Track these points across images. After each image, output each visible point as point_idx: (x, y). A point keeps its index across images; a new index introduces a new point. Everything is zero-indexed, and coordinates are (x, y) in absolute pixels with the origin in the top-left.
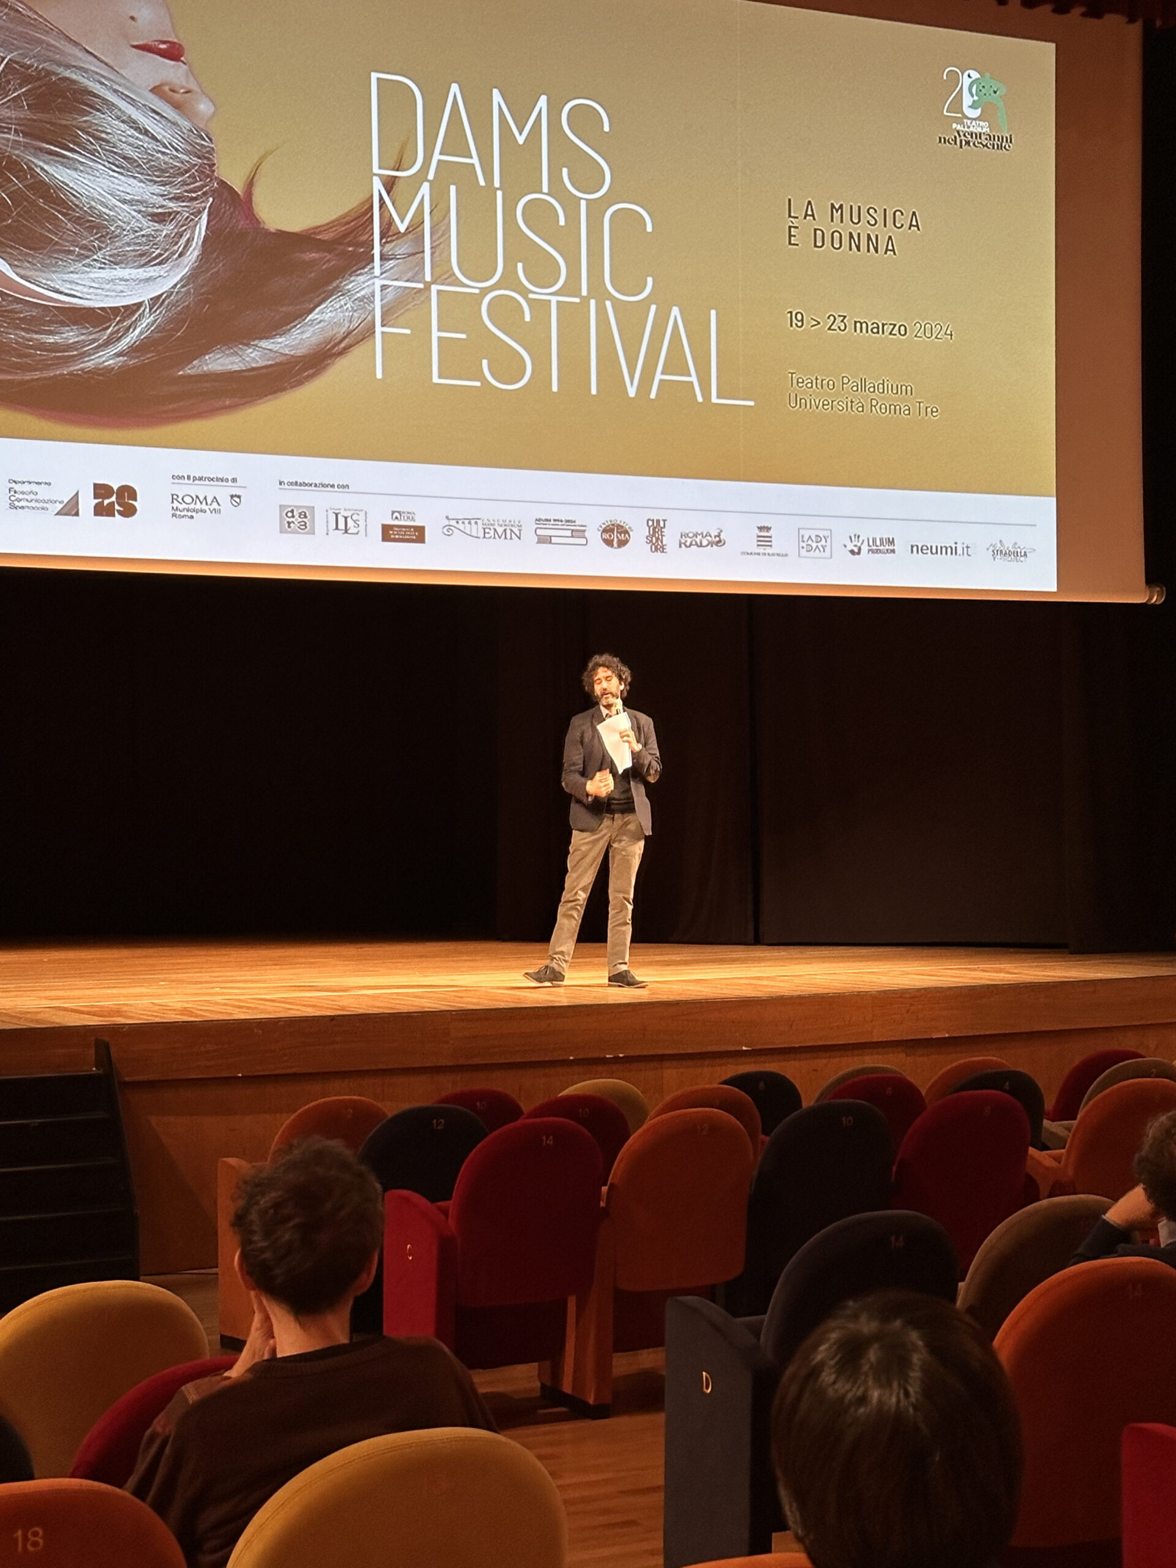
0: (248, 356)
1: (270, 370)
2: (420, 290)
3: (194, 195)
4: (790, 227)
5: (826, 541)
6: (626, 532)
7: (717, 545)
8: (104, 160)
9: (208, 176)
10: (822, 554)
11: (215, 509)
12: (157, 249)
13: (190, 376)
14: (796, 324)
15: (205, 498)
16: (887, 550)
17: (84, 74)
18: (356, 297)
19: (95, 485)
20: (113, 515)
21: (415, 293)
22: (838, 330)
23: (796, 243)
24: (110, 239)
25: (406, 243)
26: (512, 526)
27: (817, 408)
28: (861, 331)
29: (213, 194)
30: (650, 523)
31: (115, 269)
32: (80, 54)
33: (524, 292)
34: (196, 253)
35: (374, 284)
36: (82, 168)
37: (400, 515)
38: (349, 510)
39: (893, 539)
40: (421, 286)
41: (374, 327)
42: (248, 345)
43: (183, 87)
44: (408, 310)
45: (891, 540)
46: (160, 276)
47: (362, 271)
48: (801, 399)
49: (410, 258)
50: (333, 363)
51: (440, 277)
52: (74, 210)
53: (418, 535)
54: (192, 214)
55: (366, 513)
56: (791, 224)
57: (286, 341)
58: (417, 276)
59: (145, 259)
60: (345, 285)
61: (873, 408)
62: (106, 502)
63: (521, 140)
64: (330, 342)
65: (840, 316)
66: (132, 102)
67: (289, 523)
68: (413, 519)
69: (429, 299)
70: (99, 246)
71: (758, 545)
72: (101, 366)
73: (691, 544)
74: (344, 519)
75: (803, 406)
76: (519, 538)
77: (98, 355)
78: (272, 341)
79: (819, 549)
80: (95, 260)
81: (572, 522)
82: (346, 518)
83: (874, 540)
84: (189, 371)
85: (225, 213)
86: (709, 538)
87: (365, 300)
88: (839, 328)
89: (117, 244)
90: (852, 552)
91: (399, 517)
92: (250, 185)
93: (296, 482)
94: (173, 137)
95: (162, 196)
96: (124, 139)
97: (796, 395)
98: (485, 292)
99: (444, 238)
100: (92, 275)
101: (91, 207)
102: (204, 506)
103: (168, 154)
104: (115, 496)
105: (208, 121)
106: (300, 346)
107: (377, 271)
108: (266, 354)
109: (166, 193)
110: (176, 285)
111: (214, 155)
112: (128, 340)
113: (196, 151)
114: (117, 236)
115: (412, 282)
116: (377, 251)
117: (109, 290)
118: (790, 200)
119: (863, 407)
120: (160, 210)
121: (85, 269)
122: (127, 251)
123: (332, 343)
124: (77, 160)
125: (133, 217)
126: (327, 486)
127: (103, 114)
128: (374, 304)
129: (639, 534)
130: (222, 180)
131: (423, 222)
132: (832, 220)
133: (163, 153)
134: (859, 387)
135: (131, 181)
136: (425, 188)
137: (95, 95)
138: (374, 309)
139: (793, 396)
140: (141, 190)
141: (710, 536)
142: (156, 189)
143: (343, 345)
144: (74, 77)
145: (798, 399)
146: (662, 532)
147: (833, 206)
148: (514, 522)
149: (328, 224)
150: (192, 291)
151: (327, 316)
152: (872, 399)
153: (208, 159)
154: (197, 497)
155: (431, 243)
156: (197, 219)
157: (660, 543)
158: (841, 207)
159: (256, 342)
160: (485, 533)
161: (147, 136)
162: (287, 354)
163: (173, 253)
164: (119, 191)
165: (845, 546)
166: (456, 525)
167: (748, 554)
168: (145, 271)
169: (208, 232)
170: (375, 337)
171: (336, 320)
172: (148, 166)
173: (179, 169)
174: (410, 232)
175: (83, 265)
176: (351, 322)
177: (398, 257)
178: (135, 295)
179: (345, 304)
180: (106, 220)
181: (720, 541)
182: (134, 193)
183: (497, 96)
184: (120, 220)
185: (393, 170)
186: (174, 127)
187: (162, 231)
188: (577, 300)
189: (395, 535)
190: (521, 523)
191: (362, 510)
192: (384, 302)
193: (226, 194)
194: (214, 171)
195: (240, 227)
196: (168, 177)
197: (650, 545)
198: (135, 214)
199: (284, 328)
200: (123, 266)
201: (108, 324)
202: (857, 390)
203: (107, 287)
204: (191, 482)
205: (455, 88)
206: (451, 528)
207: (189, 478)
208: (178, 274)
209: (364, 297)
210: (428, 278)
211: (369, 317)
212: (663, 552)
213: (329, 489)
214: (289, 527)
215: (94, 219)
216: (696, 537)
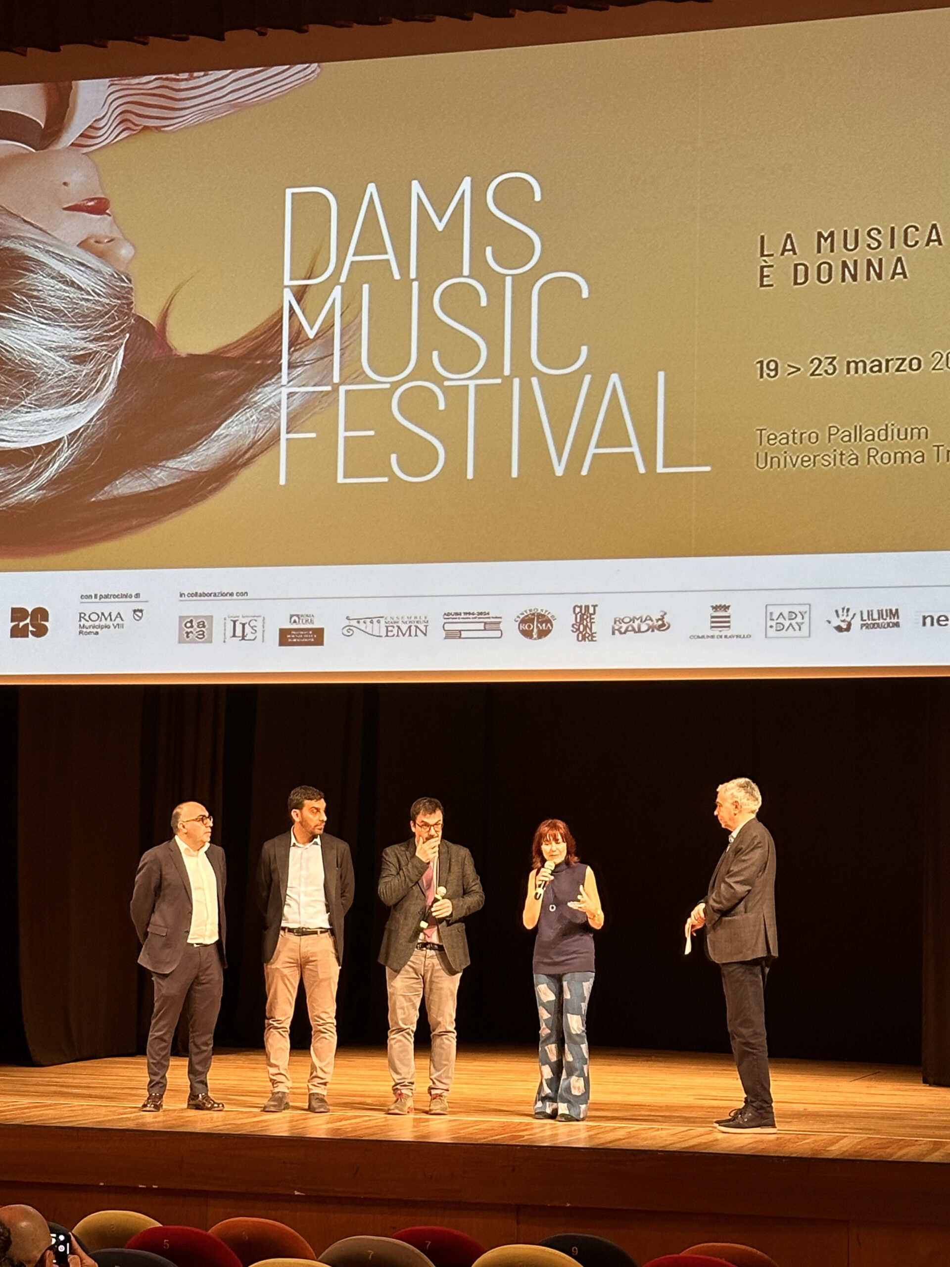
0: (156, 477)
1: (175, 488)
2: (327, 393)
3: (112, 334)
4: (762, 268)
5: (803, 618)
6: (548, 621)
7: (658, 630)
8: (34, 316)
9: (126, 314)
10: (797, 633)
11: (118, 624)
12: (77, 388)
13: (101, 502)
14: (768, 375)
15: (110, 615)
16: (888, 624)
17: (21, 242)
18: (262, 408)
19: (13, 610)
20: (27, 636)
21: (322, 397)
22: (824, 374)
23: (771, 283)
24: (36, 385)
25: (314, 349)
26: (417, 622)
27: (794, 466)
28: (856, 372)
29: (130, 330)
30: (578, 610)
31: (40, 411)
32: (18, 225)
33: (439, 380)
34: (112, 387)
35: (280, 393)
36: (15, 326)
37: (299, 618)
38: (247, 617)
39: (897, 610)
40: (329, 388)
41: (279, 435)
42: (156, 467)
43: (106, 237)
44: (314, 413)
45: (894, 611)
46: (78, 413)
47: (269, 382)
48: (772, 458)
49: (318, 363)
50: (237, 474)
51: (349, 377)
52: (7, 364)
53: (316, 637)
54: (109, 352)
55: (264, 618)
56: (764, 264)
57: (192, 458)
58: (326, 378)
59: (67, 398)
60: (252, 398)
61: (871, 459)
62: (22, 624)
63: (440, 226)
64: (234, 455)
65: (827, 358)
66: (61, 259)
67: (188, 633)
68: (312, 622)
69: (337, 400)
70: (26, 392)
71: (713, 627)
72: (24, 501)
73: (626, 631)
74: (241, 626)
75: (775, 465)
76: (425, 634)
77: (20, 491)
78: (179, 460)
79: (793, 628)
80: (23, 406)
81: (485, 614)
82: (244, 625)
83: (870, 613)
84: (101, 497)
85: (140, 345)
86: (649, 622)
87: (271, 410)
88: (826, 371)
89: (42, 389)
90: (839, 629)
91: (297, 620)
92: (164, 316)
93: (197, 593)
94: (96, 284)
95: (83, 339)
96: (52, 294)
97: (766, 454)
98: (396, 385)
99: (355, 337)
100: (19, 420)
101: (22, 359)
102: (108, 622)
103: (91, 300)
104: (29, 618)
105: (128, 263)
106: (205, 462)
107: (284, 380)
108: (172, 473)
109: (87, 336)
110: (92, 419)
111: (133, 294)
112: (47, 474)
113: (116, 293)
114: (43, 382)
115: (319, 386)
116: (284, 362)
117: (33, 432)
118: (762, 237)
119: (857, 458)
120: (82, 352)
121: (14, 415)
122: (51, 394)
123: (237, 456)
124: (11, 319)
125: (58, 362)
126: (226, 595)
127: (36, 274)
128: (280, 413)
129: (564, 621)
130: (139, 317)
131: (333, 325)
132: (819, 251)
133: (87, 300)
134: (853, 436)
135: (58, 329)
136: (337, 292)
137: (30, 259)
138: (279, 418)
139: (762, 455)
140: (66, 337)
141: (651, 620)
142: (79, 333)
143: (247, 456)
144: (12, 246)
145: (769, 459)
146: (591, 619)
147: (820, 235)
148: (420, 617)
149: (237, 341)
150: (107, 422)
151: (233, 430)
152: (869, 449)
153: (127, 298)
154: (103, 614)
155: (341, 344)
156: (114, 356)
157: (588, 630)
158: (832, 234)
159: (164, 463)
160: (387, 631)
161: (74, 287)
162: (192, 471)
163: (91, 390)
164: (46, 340)
165: (829, 622)
166: (357, 625)
167: (698, 637)
168: (65, 410)
169: (124, 366)
170: (279, 444)
171: (241, 433)
172: (72, 314)
173: (100, 311)
174: (319, 337)
175: (12, 412)
176: (256, 432)
177: (307, 363)
178: (56, 432)
179: (251, 416)
180: (34, 369)
181: (663, 625)
182: (59, 340)
183: (416, 187)
184: (46, 367)
185: (305, 279)
186: (97, 275)
187: (82, 371)
188: (499, 381)
189: (293, 638)
190: (427, 619)
191: (260, 616)
192: (292, 408)
193: (142, 328)
194: (132, 308)
195: (153, 357)
196: (91, 321)
197: (576, 634)
198: (58, 359)
199: (191, 447)
200: (46, 407)
201: (31, 462)
202: (850, 440)
203: (33, 428)
204: (97, 600)
205: (372, 188)
206: (351, 628)
207: (96, 596)
208: (96, 407)
209: (270, 407)
210: (336, 379)
211: (274, 426)
212: (592, 640)
213: (228, 597)
214: (188, 637)
215: (23, 369)
216: (634, 622)
